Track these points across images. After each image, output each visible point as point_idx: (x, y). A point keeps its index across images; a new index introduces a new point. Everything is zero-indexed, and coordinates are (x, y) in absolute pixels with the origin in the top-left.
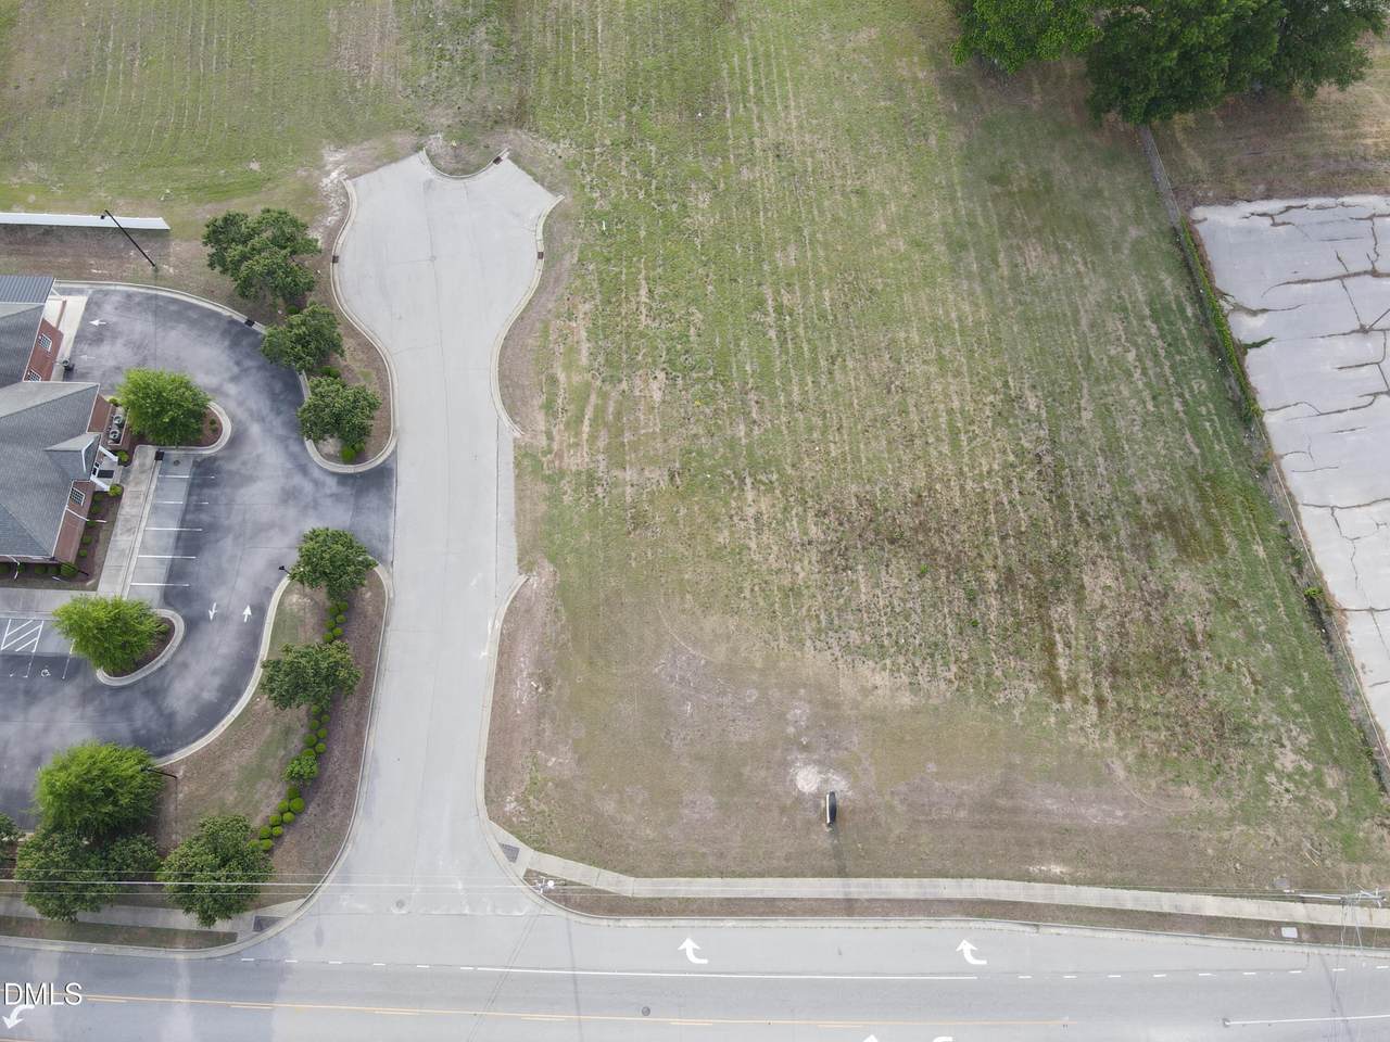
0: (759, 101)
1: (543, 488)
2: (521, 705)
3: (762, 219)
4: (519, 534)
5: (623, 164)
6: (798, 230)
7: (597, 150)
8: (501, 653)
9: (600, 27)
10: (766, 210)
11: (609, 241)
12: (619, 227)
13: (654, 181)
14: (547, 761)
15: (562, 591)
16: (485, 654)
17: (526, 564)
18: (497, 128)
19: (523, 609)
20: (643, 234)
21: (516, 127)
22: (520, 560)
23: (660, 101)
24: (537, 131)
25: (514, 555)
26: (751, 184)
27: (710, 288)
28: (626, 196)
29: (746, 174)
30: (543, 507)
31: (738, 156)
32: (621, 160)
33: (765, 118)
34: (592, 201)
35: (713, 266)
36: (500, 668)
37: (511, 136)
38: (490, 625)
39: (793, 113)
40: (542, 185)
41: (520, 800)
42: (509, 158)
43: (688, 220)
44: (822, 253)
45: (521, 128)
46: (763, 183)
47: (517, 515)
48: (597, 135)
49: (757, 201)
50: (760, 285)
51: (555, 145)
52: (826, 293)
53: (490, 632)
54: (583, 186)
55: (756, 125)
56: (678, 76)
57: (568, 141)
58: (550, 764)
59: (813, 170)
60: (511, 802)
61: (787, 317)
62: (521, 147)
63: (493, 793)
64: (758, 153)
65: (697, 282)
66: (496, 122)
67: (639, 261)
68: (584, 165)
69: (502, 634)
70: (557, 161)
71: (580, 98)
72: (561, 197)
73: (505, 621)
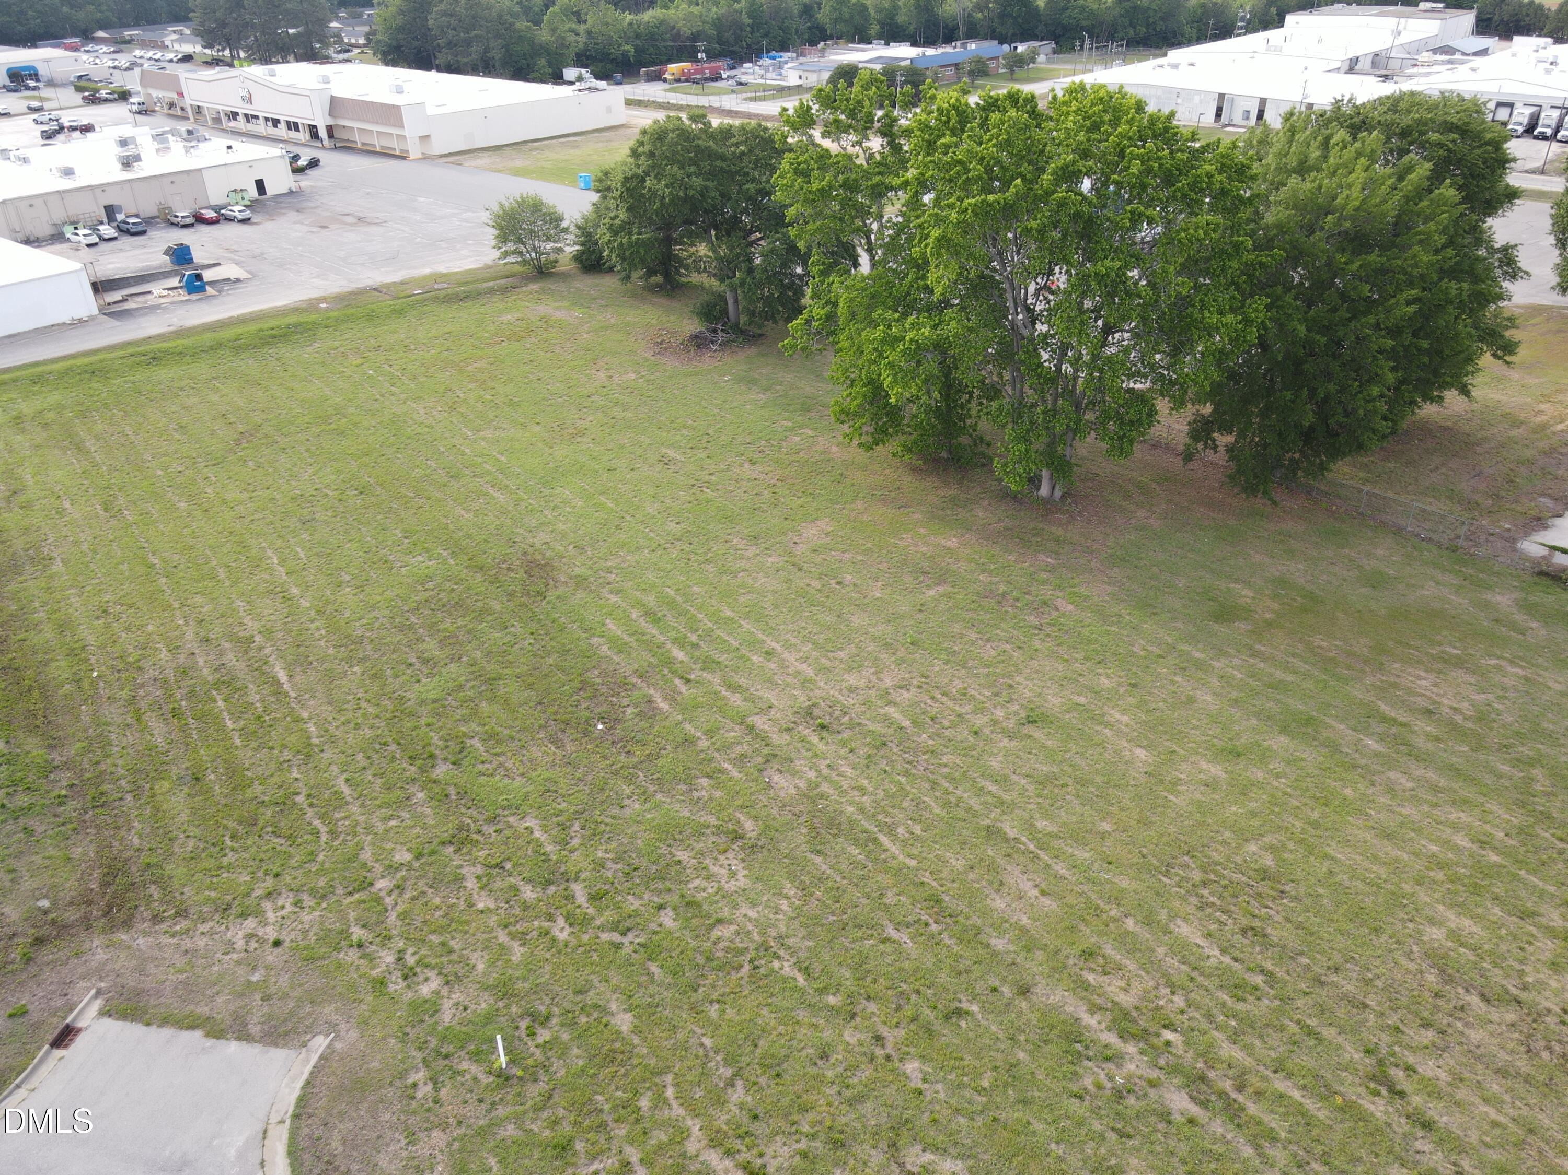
0: (709, 664)
3: (894, 849)
5: (471, 884)
6: (992, 833)
7: (381, 884)
10: (890, 830)
11: (534, 1091)
12: (545, 1035)
13: (578, 889)
18: (46, 955)
20: (624, 1022)
21: (112, 928)
23: (492, 737)
24: (182, 913)
26: (811, 795)
27: (912, 1067)
28: (518, 951)
29: (785, 785)
31: (741, 760)
32: (459, 879)
33: (743, 681)
34: (433, 1006)
35: (872, 1007)
37: (101, 955)
39: (791, 657)
40: (244, 1036)
42: (105, 1013)
43: (725, 932)
45: (127, 924)
46: (837, 787)
48: (367, 855)
49: (851, 822)
50: (1024, 991)
51: (250, 924)
54: (381, 983)
55: (736, 699)
56: (510, 688)
57: (286, 900)
61: (1168, 1035)
62: (141, 971)
64: (779, 739)
65: (867, 1072)
66: (39, 941)
67: (660, 1101)
68: (358, 933)
70: (272, 956)
72: (320, 1043)
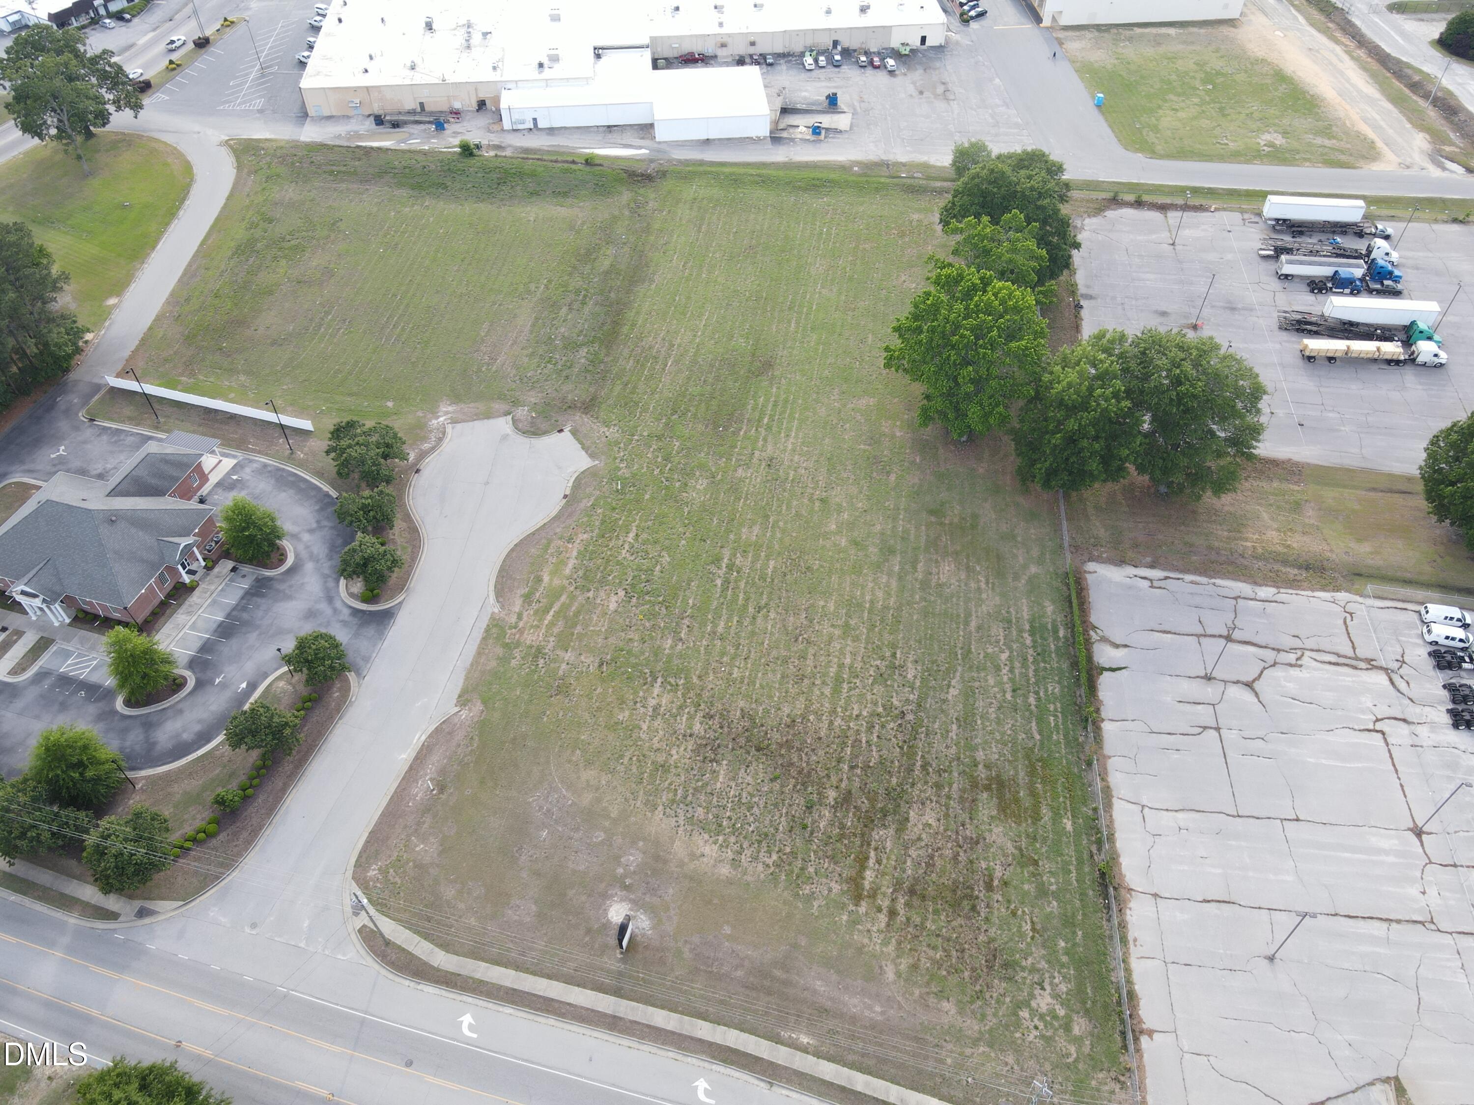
0: (769, 428)
1: (500, 651)
2: (415, 799)
3: (741, 504)
4: (467, 678)
5: (652, 449)
6: (767, 517)
7: (636, 437)
8: (416, 758)
9: (669, 364)
10: (746, 499)
11: (620, 497)
12: (631, 489)
13: (670, 465)
14: (416, 846)
15: (483, 726)
16: (404, 756)
17: (463, 700)
18: (569, 411)
19: (447, 730)
20: (647, 497)
21: (583, 413)
22: (460, 696)
23: (695, 416)
24: (597, 418)
25: (458, 691)
26: (742, 480)
27: (683, 542)
28: (645, 470)
29: (740, 472)
30: (493, 664)
31: (738, 460)
32: (651, 447)
33: (769, 440)
34: (619, 469)
35: (691, 528)
36: (411, 768)
37: (577, 418)
38: (417, 737)
39: (791, 440)
40: (586, 452)
41: (384, 871)
42: (570, 431)
43: (684, 494)
44: (778, 535)
45: (586, 414)
46: (751, 481)
47: (472, 665)
48: (639, 428)
49: (742, 492)
50: (722, 547)
51: (606, 429)
52: (772, 563)
53: (415, 741)
54: (616, 458)
55: (761, 443)
56: (714, 403)
57: (616, 428)
58: (417, 849)
59: (793, 480)
60: (374, 870)
61: (735, 573)
62: (581, 426)
63: (363, 860)
64: (755, 461)
65: (674, 537)
66: (570, 407)
67: (637, 514)
68: (622, 445)
69: (423, 745)
70: (604, 439)
71: (637, 404)
72: (597, 462)
73: (430, 736)
